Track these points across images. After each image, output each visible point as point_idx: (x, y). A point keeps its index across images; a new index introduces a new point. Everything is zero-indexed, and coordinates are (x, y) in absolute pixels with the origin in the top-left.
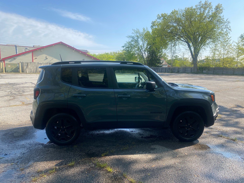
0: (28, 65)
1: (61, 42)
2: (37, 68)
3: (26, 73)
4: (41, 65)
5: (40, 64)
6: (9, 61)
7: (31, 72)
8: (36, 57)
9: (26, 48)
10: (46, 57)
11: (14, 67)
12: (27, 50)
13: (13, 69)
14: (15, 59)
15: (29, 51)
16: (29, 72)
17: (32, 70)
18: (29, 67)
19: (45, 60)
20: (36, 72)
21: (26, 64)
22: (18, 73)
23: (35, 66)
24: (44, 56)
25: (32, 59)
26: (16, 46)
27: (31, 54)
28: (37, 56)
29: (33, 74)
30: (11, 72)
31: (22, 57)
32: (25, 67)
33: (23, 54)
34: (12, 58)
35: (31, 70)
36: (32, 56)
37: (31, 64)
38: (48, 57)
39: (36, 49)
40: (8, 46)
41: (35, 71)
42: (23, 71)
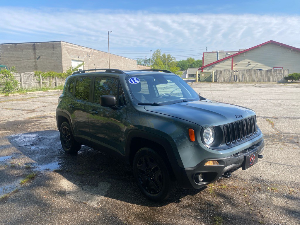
0: (221, 73)
1: (271, 41)
2: (231, 76)
3: (219, 82)
4: (237, 72)
5: (235, 71)
6: (207, 70)
7: (225, 81)
8: (236, 64)
9: (226, 54)
10: (249, 62)
11: (207, 76)
12: (228, 56)
13: (206, 78)
14: (213, 67)
15: (230, 56)
16: (222, 82)
17: (226, 79)
18: (222, 75)
19: (247, 66)
20: (230, 81)
21: (220, 72)
22: (210, 83)
23: (229, 74)
24: (246, 61)
25: (231, 66)
26: (217, 53)
27: (230, 60)
28: (238, 62)
29: (225, 83)
30: (204, 81)
31: (221, 64)
32: (218, 76)
33: (222, 61)
34: (211, 67)
35: (224, 79)
36: (231, 63)
37: (225, 72)
38: (252, 62)
39: (237, 53)
40: (211, 53)
41: (228, 80)
42: (216, 81)
